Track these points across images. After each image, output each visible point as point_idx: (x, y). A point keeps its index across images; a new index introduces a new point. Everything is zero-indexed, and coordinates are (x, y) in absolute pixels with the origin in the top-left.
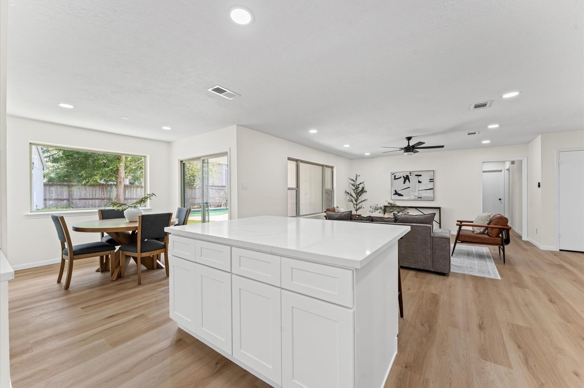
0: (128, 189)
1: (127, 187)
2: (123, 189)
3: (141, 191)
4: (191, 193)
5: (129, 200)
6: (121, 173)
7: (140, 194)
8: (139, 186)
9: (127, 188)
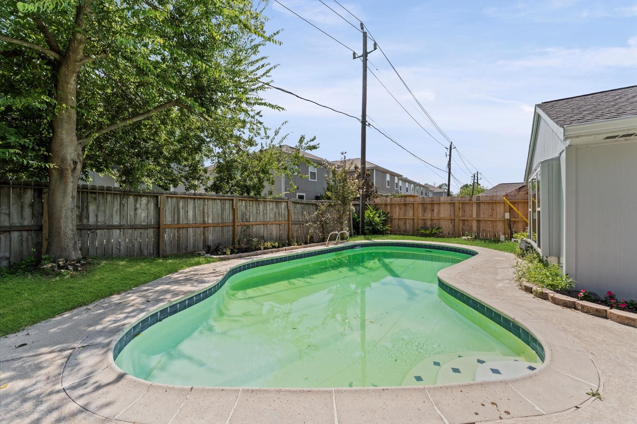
0: (95, 199)
1: (91, 193)
2: (73, 197)
3: (135, 206)
4: (257, 212)
5: (99, 232)
6: (62, 145)
7: (132, 213)
8: (130, 192)
9: (93, 195)
